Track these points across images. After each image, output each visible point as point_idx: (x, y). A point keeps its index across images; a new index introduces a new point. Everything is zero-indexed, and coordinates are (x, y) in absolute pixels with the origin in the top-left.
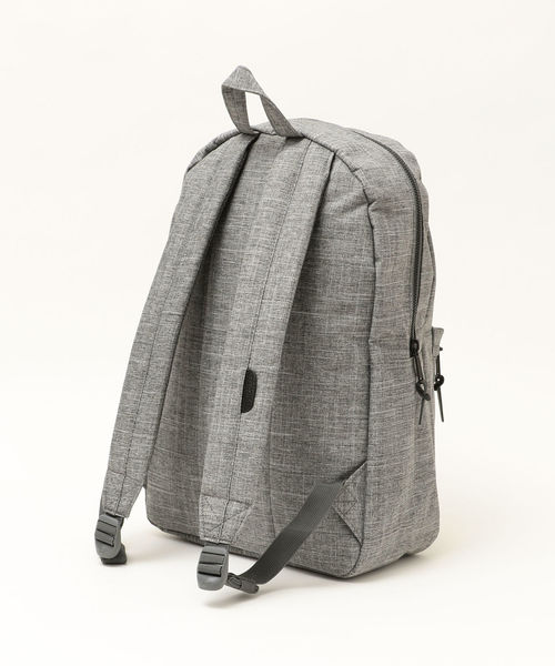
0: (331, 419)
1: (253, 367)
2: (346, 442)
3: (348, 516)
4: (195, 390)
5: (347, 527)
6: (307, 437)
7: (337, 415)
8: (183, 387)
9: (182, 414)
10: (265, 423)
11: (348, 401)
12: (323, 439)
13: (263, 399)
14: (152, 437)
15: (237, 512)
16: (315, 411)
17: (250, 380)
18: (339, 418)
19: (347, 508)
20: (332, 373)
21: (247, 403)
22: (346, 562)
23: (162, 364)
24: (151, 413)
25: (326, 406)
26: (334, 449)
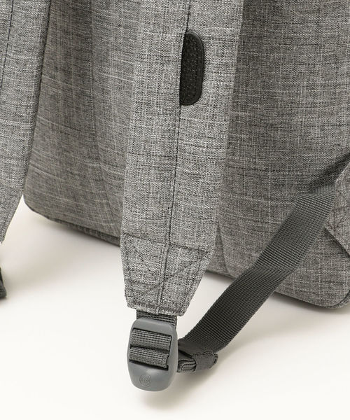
0: (311, 87)
1: (195, 28)
2: (333, 120)
3: (340, 230)
4: (85, 39)
5: (336, 243)
6: (274, 118)
7: (320, 81)
8: (66, 32)
9: (67, 73)
10: (223, 123)
11: (337, 59)
12: (297, 119)
13: (217, 82)
14: (29, 126)
15: (184, 265)
16: (286, 78)
17: (193, 51)
18: (324, 86)
19: (339, 218)
20: (312, 17)
21: (190, 90)
22: (336, 290)
23: (34, 13)
24: (23, 89)
25: (303, 69)
26: (315, 133)
